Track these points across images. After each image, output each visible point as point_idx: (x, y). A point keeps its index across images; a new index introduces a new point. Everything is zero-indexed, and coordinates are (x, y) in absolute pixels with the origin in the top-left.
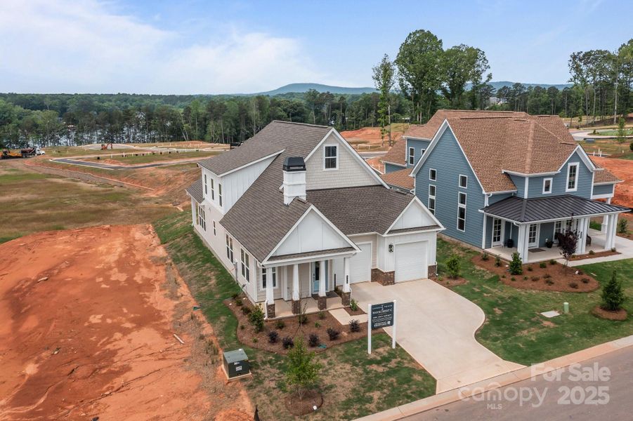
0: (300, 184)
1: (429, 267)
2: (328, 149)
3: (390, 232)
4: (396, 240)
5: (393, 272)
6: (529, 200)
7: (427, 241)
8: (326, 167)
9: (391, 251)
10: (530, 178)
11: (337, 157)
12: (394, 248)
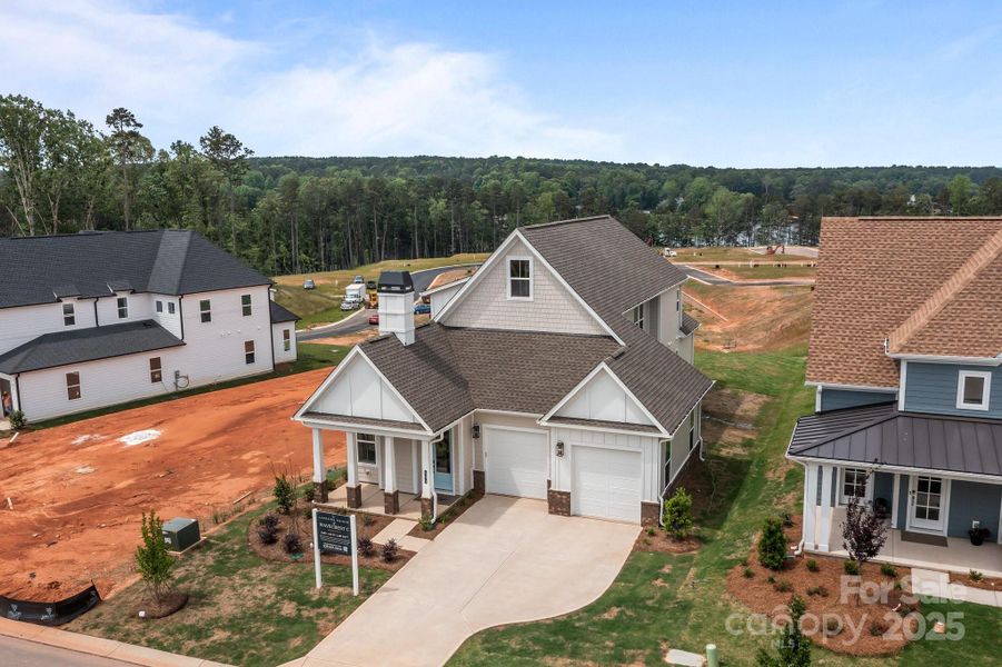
0: (396, 315)
1: (643, 504)
2: (515, 264)
3: (553, 419)
4: (571, 436)
5: (568, 494)
6: (906, 415)
7: (640, 453)
8: (513, 294)
9: (560, 454)
10: (911, 364)
11: (531, 279)
12: (568, 449)
